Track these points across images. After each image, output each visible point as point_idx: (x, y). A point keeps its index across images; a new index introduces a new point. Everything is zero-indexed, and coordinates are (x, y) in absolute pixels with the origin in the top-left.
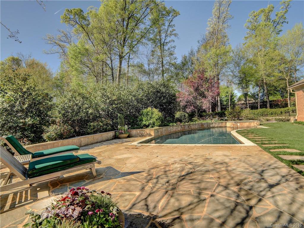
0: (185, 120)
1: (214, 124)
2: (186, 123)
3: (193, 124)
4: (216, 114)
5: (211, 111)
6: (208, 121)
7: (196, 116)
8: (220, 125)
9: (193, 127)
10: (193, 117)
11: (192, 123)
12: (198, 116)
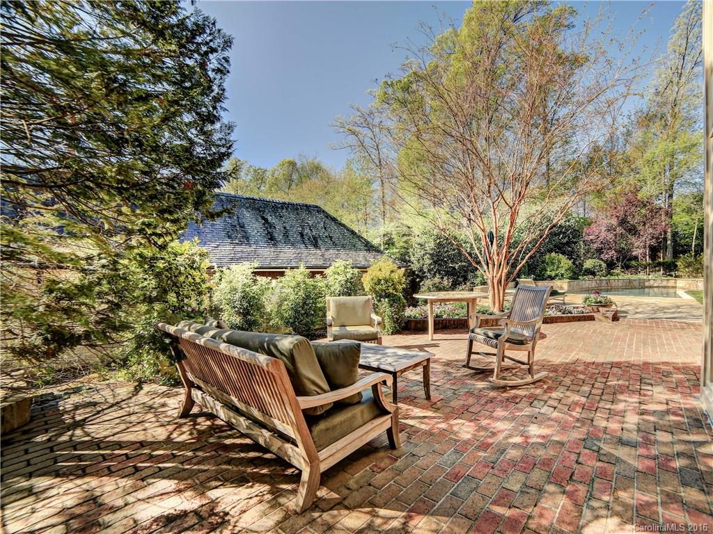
0: (600, 273)
1: (652, 282)
2: (603, 278)
3: (614, 280)
4: (659, 264)
5: (648, 259)
6: (642, 276)
7: (618, 266)
8: (665, 283)
9: (614, 284)
10: (613, 269)
11: (613, 278)
12: (622, 267)
